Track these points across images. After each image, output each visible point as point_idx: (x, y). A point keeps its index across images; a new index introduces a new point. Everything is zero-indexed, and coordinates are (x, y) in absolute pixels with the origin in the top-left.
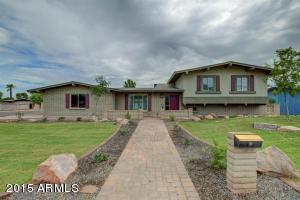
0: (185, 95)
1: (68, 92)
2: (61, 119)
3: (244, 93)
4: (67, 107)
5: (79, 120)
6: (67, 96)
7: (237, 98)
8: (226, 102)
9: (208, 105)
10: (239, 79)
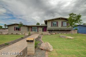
0: (48, 27)
1: (15, 26)
2: (12, 34)
3: (65, 27)
4: (15, 30)
5: (17, 34)
6: (15, 27)
7: (63, 28)
8: (60, 29)
9: (54, 30)
10: (64, 23)
